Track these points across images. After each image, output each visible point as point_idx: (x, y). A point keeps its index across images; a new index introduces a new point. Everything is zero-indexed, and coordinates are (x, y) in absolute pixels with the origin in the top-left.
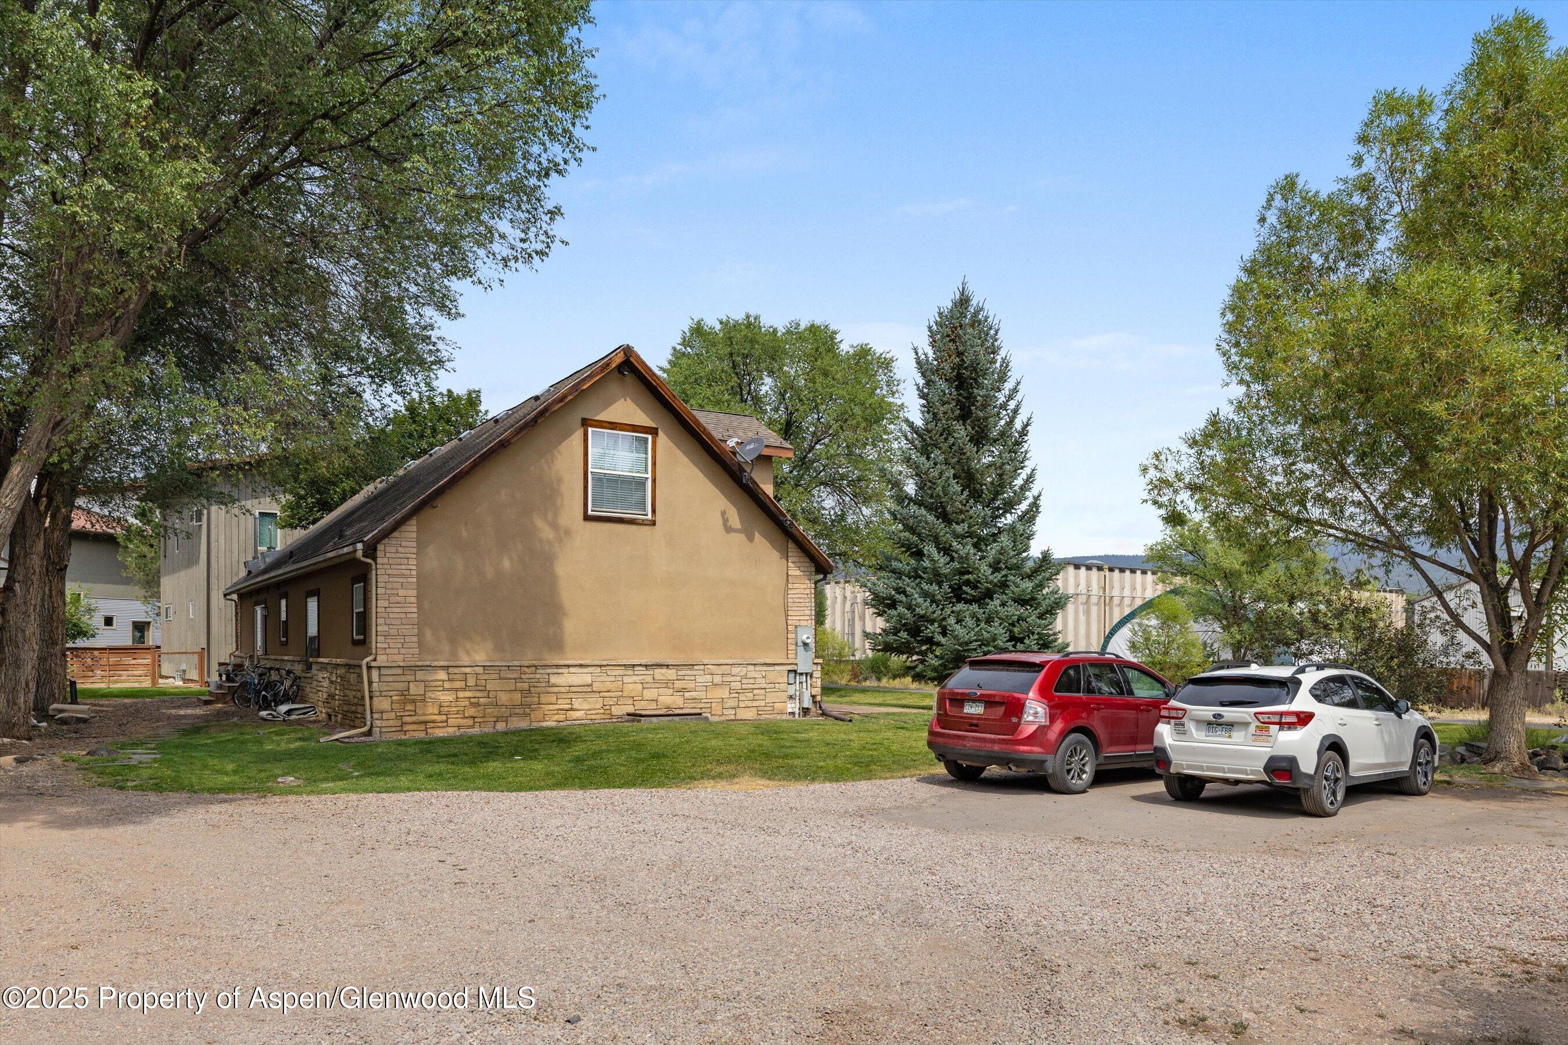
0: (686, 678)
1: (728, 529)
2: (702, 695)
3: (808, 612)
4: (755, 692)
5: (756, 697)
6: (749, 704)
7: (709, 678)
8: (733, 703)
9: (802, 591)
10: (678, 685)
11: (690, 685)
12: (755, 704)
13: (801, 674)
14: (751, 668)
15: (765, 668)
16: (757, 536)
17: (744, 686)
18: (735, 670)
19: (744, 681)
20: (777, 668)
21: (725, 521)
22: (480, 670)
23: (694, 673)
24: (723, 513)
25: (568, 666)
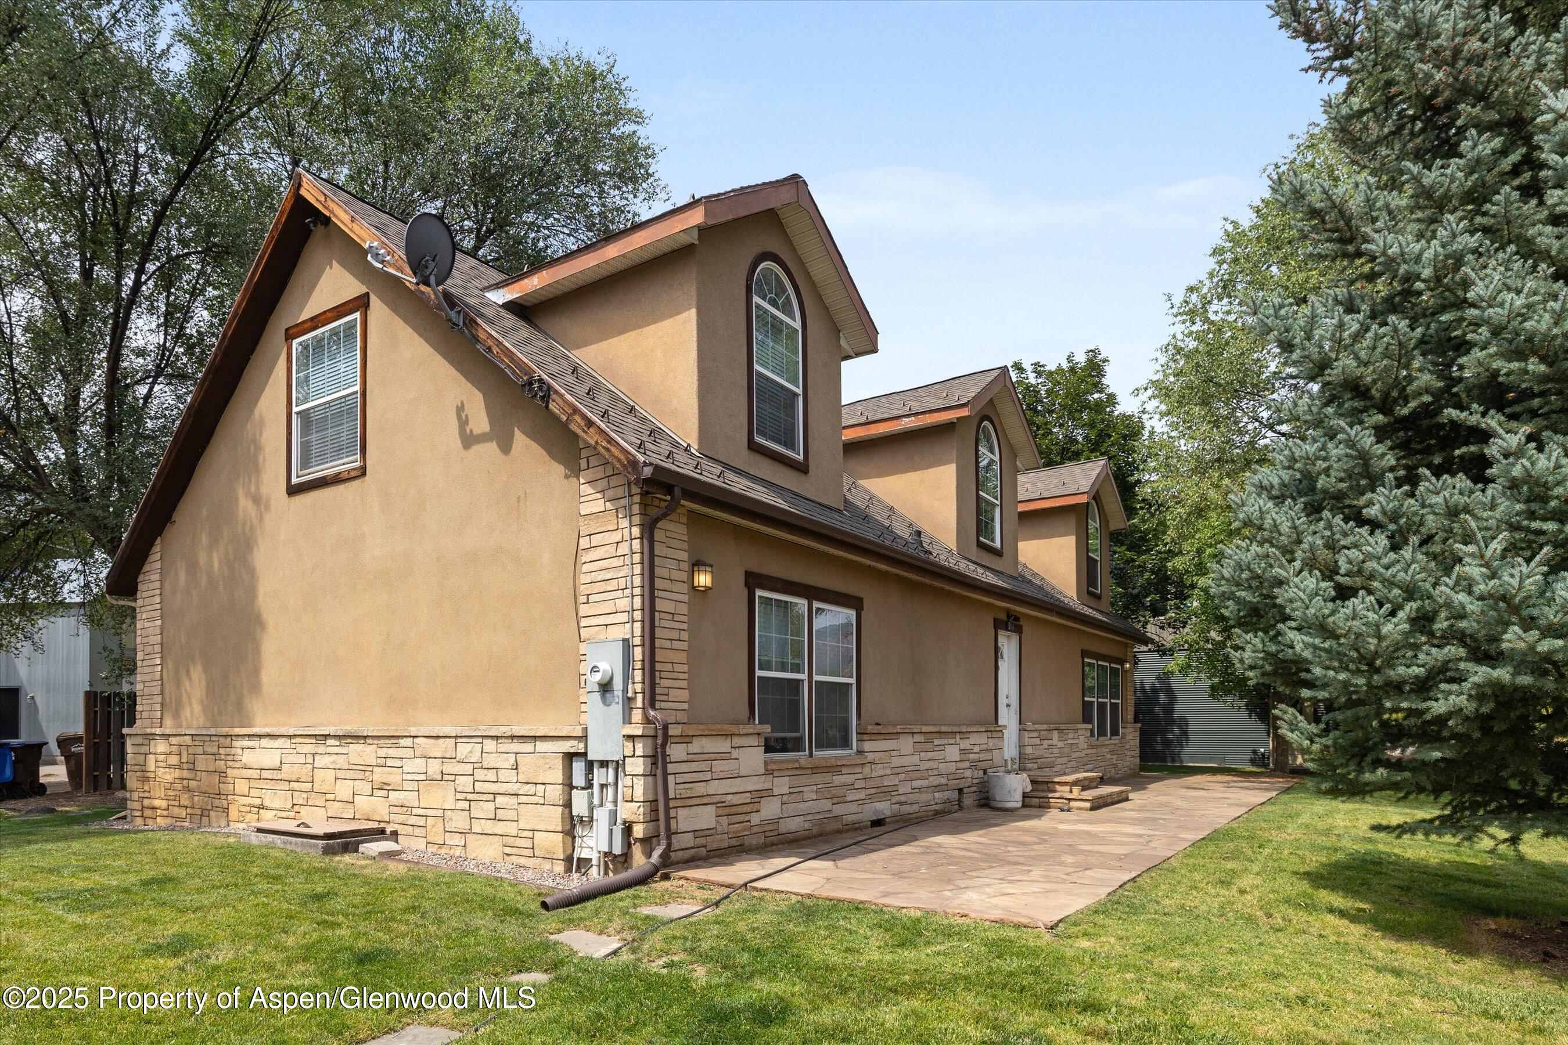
0: (390, 762)
1: (469, 440)
2: (410, 798)
3: (624, 604)
4: (500, 800)
5: (501, 814)
6: (489, 827)
7: (419, 764)
8: (459, 821)
9: (611, 550)
10: (379, 775)
11: (395, 778)
12: (500, 828)
13: (604, 764)
14: (490, 745)
15: (516, 747)
16: (520, 440)
17: (479, 787)
18: (464, 749)
19: (480, 775)
20: (541, 746)
21: (463, 423)
22: (188, 739)
23: (399, 752)
24: (460, 409)
25: (260, 736)
